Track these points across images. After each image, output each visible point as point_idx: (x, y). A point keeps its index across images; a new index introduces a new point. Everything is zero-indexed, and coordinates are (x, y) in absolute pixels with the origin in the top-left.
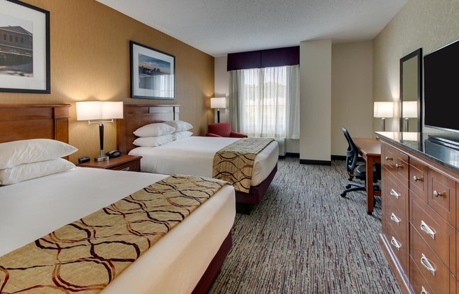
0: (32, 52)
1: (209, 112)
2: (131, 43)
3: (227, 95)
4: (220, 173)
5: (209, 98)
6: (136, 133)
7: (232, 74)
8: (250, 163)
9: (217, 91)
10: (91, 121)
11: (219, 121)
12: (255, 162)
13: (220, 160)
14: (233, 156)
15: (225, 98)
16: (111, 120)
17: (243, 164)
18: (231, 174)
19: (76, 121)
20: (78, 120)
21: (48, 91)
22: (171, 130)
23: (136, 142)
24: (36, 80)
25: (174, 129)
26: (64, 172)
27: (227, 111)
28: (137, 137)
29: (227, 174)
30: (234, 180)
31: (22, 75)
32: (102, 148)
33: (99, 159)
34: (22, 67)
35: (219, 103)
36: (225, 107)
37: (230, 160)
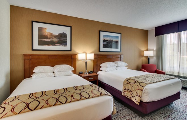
0: (67, 39)
1: (144, 58)
2: (100, 31)
3: (155, 49)
4: (126, 89)
5: (143, 51)
6: (101, 65)
7: (158, 38)
8: (142, 88)
9: (149, 47)
10: (82, 60)
11: (149, 63)
12: (145, 88)
13: (126, 83)
14: (133, 82)
15: (153, 51)
16: (90, 60)
17: (137, 88)
18: (131, 91)
19: (78, 60)
20: (79, 59)
21: (71, 51)
22: (114, 65)
23: (101, 69)
24: (68, 48)
25: (116, 65)
26: (70, 75)
27: (155, 58)
28: (101, 67)
29: (129, 91)
30: (132, 95)
31: (64, 46)
32: (86, 70)
33: (85, 73)
34: (64, 44)
35: (150, 53)
36: (153, 56)
37: (132, 84)
